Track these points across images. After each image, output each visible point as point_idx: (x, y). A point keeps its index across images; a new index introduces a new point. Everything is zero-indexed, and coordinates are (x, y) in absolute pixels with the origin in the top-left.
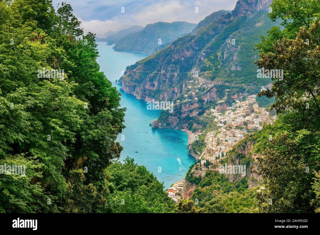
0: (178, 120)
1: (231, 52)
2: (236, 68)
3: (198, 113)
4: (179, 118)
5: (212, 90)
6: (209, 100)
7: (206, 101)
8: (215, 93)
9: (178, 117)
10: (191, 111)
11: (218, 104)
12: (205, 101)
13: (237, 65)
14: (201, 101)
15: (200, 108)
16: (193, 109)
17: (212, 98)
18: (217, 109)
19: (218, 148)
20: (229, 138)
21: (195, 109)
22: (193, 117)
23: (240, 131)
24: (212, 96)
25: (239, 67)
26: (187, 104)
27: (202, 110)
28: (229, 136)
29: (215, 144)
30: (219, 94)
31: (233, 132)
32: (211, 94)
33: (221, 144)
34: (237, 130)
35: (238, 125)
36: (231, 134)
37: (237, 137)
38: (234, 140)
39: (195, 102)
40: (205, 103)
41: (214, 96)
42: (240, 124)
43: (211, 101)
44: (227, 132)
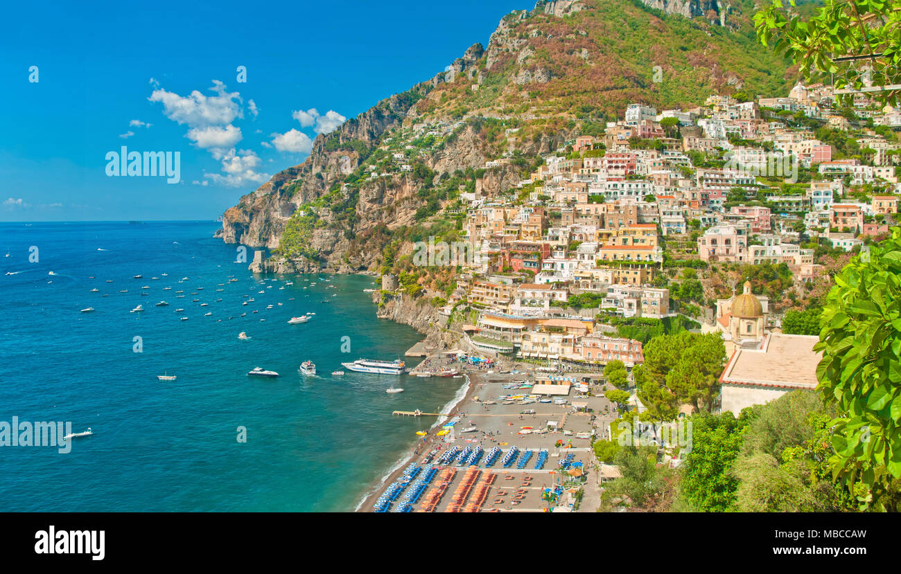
0: (347, 242)
2: (533, 75)
3: (415, 212)
4: (351, 236)
5: (461, 137)
6: (451, 172)
7: (441, 172)
8: (472, 145)
10: (391, 210)
11: (485, 171)
12: (437, 173)
13: (533, 69)
14: (422, 174)
15: (421, 196)
16: (397, 204)
17: (463, 164)
18: (483, 190)
19: (557, 239)
20: (609, 186)
21: (406, 202)
22: (398, 228)
23: (658, 157)
24: (461, 156)
25: (543, 73)
26: (377, 188)
27: (428, 200)
28: (609, 180)
29: (535, 220)
30: (485, 145)
31: (626, 158)
32: (458, 149)
33: (567, 220)
34: (643, 152)
35: (639, 134)
36: (617, 167)
37: (650, 179)
38: (640, 194)
39: (403, 176)
40: (436, 180)
41: (469, 156)
42: (645, 132)
43: (458, 173)
44: (588, 162)
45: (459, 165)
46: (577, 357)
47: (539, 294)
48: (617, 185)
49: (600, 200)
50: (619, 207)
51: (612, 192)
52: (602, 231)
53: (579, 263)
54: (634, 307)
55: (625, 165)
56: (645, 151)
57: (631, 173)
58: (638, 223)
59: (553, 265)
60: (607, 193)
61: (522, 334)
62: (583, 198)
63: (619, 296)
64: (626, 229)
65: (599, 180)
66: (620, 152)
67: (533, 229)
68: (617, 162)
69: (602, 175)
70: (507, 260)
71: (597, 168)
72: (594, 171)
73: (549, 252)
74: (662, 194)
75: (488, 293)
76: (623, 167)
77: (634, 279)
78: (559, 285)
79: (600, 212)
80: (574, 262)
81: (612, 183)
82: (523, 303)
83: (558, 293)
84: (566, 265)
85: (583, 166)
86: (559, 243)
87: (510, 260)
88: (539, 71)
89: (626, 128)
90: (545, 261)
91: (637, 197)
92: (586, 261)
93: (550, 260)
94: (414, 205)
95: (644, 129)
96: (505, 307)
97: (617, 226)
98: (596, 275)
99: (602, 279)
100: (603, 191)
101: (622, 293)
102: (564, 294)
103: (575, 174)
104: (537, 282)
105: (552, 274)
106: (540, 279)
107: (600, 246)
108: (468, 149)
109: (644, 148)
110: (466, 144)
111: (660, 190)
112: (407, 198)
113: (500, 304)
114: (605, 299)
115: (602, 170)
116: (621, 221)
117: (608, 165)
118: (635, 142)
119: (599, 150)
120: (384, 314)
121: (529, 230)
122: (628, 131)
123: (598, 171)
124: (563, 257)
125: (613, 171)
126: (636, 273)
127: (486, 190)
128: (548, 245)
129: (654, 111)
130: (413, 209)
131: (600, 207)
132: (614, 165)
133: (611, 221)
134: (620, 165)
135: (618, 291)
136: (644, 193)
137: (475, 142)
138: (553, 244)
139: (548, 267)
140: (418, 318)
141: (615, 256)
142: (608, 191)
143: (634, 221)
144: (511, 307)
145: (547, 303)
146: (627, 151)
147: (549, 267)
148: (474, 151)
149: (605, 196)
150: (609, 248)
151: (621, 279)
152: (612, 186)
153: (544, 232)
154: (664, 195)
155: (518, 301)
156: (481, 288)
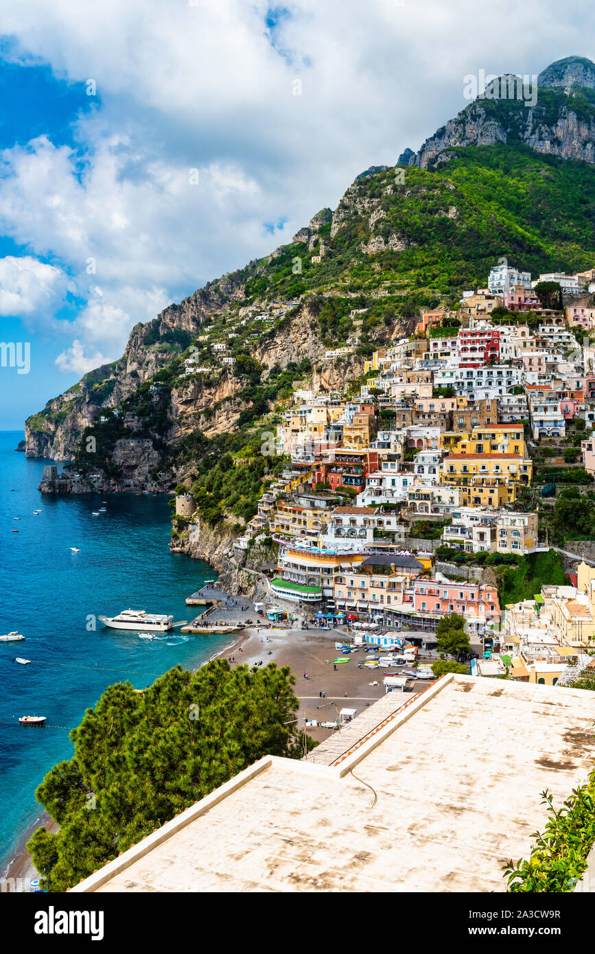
0: (155, 454)
1: (356, 213)
2: (386, 242)
3: (237, 416)
4: (158, 446)
5: (296, 321)
6: (284, 366)
7: (271, 365)
8: (310, 331)
9: (154, 440)
10: (209, 414)
11: (324, 363)
12: (265, 367)
13: (386, 235)
14: (247, 369)
15: (246, 396)
16: (217, 406)
17: (298, 354)
18: (321, 386)
19: (389, 446)
20: (462, 374)
21: (227, 404)
22: (218, 436)
23: (531, 334)
24: (296, 345)
25: (399, 239)
26: (192, 387)
27: (254, 401)
28: (461, 366)
29: (360, 421)
30: (325, 330)
31: (486, 337)
32: (292, 336)
33: (404, 420)
34: (509, 329)
35: (506, 305)
36: (473, 349)
37: (519, 363)
38: (504, 383)
39: (224, 372)
40: (265, 375)
41: (305, 345)
42: (514, 302)
43: (291, 366)
44: (435, 344)
45: (293, 357)
46: (406, 609)
47: (360, 520)
48: (472, 373)
49: (449, 393)
50: (473, 402)
51: (466, 382)
52: (450, 434)
53: (416, 477)
54: (488, 537)
55: (485, 346)
56: (512, 327)
57: (493, 356)
58: (499, 423)
59: (381, 480)
60: (459, 383)
61: (334, 576)
62: (426, 390)
63: (468, 524)
64: (482, 431)
65: (448, 366)
66: (478, 329)
67: (358, 433)
68: (474, 342)
69: (453, 360)
70: (323, 475)
71: (447, 350)
72: (442, 355)
73: (377, 464)
74: (534, 383)
75: (294, 520)
76: (481, 349)
77: (490, 500)
78: (388, 508)
79: (448, 408)
80: (409, 477)
81: (465, 370)
82: (338, 533)
83: (385, 519)
84: (399, 481)
85: (428, 350)
86: (391, 451)
87: (326, 476)
88: (395, 236)
89: (488, 298)
90: (370, 476)
91: (500, 387)
92: (426, 475)
93: (379, 474)
94: (236, 408)
95: (512, 298)
96: (314, 539)
97: (469, 427)
98: (439, 494)
99: (446, 499)
100: (452, 380)
101: (472, 519)
102: (394, 519)
103: (418, 359)
104: (360, 504)
105: (379, 493)
106: (363, 501)
107: (446, 455)
108: (304, 336)
109: (512, 324)
110: (302, 330)
111: (532, 378)
112: (228, 399)
113: (309, 534)
114: (449, 528)
115: (452, 353)
116: (475, 421)
117: (461, 347)
118: (501, 315)
119: (450, 327)
120: (177, 546)
121: (353, 434)
122: (490, 301)
123: (448, 354)
124: (396, 470)
125: (469, 354)
126: (492, 491)
127: (326, 386)
128: (376, 454)
129: (528, 275)
130: (235, 412)
131: (448, 402)
132: (469, 346)
133: (461, 421)
134: (478, 346)
135: (467, 516)
136: (509, 383)
137: (313, 327)
138: (383, 452)
139: (374, 484)
140: (217, 552)
141: (465, 468)
142: (459, 380)
143: (494, 420)
144: (322, 539)
145: (370, 533)
146: (489, 327)
147: (376, 484)
148: (311, 338)
149: (456, 388)
150: (456, 457)
151: (472, 500)
152: (465, 375)
153: (373, 437)
154: (537, 384)
155: (331, 530)
156: (285, 513)
